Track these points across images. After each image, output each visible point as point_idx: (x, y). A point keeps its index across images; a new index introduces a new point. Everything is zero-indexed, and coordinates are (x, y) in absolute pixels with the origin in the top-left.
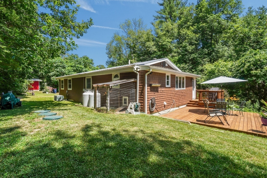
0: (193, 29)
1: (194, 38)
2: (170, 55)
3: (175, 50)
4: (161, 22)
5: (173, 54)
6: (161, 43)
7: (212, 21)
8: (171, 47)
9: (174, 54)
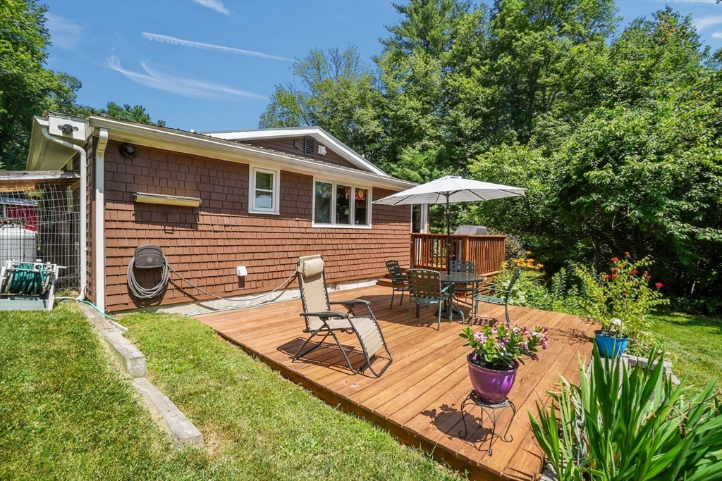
0: (480, 74)
1: (480, 98)
2: (418, 146)
3: (431, 131)
4: (398, 55)
5: (425, 142)
6: (393, 113)
7: (531, 49)
8: (423, 122)
9: (427, 142)
